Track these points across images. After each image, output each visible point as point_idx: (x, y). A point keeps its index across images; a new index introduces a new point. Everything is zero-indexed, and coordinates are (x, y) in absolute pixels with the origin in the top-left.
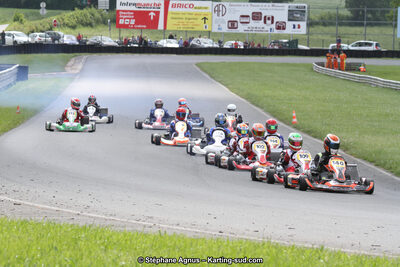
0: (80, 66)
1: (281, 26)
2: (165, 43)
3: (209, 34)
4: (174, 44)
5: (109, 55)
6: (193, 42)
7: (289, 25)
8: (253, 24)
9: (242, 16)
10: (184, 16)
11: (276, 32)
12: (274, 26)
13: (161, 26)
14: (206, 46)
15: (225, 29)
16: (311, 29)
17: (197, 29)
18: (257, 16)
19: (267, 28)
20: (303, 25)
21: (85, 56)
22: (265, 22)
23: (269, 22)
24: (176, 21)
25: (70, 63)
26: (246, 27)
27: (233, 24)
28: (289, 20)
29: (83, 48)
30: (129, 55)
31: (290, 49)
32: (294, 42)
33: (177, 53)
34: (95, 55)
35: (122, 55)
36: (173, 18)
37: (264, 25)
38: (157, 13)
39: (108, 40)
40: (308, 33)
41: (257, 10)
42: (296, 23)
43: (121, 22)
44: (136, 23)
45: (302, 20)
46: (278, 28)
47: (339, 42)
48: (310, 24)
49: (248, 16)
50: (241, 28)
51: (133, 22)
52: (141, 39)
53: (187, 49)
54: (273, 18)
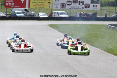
1: (87, 6)
3: (51, 10)
7: (91, 5)
8: (73, 5)
9: (68, 1)
10: (39, 2)
11: (85, 9)
12: (84, 6)
13: (27, 7)
15: (59, 8)
16: (103, 8)
17: (45, 7)
19: (80, 7)
20: (98, 5)
22: (79, 4)
24: (34, 4)
26: (69, 7)
27: (63, 5)
28: (91, 3)
32: (95, 14)
36: (33, 2)
40: (101, 10)
42: (95, 4)
43: (7, 4)
44: (15, 5)
45: (98, 3)
46: (86, 7)
49: (71, 1)
50: (67, 7)
51: (13, 4)
54: (83, 2)
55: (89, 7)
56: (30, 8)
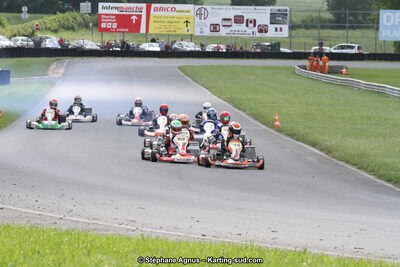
0: (62, 71)
1: (263, 30)
2: (147, 47)
3: (191, 38)
4: (156, 48)
5: (91, 59)
6: (175, 46)
7: (271, 28)
8: (235, 27)
9: (224, 19)
10: (166, 20)
11: (258, 35)
12: (256, 29)
13: (143, 30)
14: (188, 49)
15: (207, 32)
16: (293, 32)
17: (179, 32)
18: (239, 19)
19: (249, 31)
20: (285, 28)
21: (67, 60)
22: (247, 25)
23: (251, 25)
24: (157, 25)
25: (52, 68)
26: (228, 30)
27: (215, 28)
28: (271, 23)
29: (65, 52)
30: (112, 59)
31: (272, 52)
32: (276, 45)
33: (159, 57)
34: (77, 59)
35: (104, 59)
36: (155, 22)
37: (246, 29)
38: (140, 17)
39: (91, 44)
40: (290, 36)
41: (239, 13)
42: (278, 26)
43: (103, 25)
44: (118, 27)
45: (284, 23)
46: (261, 31)
47: (321, 45)
48: (292, 27)
49: (229, 20)
50: (223, 32)
51: (115, 25)
52: (123, 43)
53: (168, 53)
54: (255, 21)
55: (266, 32)
56: (150, 31)
